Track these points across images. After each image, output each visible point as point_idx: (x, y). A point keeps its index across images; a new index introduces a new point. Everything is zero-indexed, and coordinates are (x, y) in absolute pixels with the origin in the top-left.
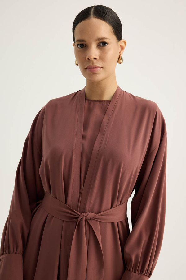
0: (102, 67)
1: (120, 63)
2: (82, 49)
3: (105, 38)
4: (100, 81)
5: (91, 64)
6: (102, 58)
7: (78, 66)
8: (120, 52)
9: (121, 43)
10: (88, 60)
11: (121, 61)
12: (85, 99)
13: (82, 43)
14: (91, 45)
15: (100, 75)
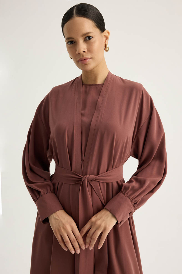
0: (91, 58)
1: (107, 51)
2: (72, 45)
3: (89, 33)
4: (92, 70)
5: (81, 57)
6: (90, 50)
7: (72, 59)
8: (105, 42)
9: (105, 33)
10: (78, 54)
11: (107, 49)
12: (82, 84)
13: (71, 40)
14: (78, 41)
15: (91, 65)
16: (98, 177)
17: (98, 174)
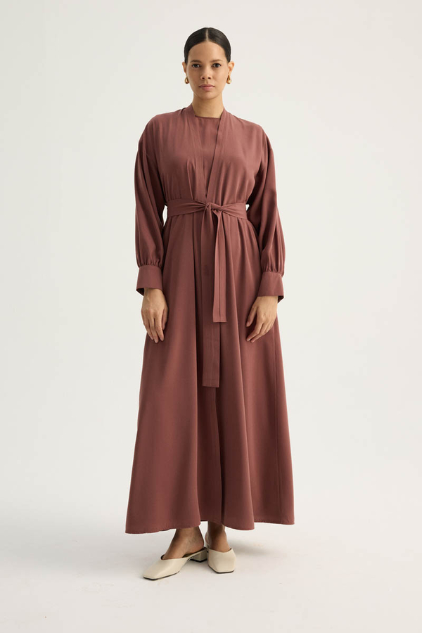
2: (196, 69)
5: (205, 83)
6: (215, 78)
8: (229, 73)
9: (230, 65)
10: (203, 79)
11: (229, 82)
12: (195, 116)
13: (196, 63)
14: (206, 66)
15: (213, 93)
16: (222, 208)
17: (222, 205)
